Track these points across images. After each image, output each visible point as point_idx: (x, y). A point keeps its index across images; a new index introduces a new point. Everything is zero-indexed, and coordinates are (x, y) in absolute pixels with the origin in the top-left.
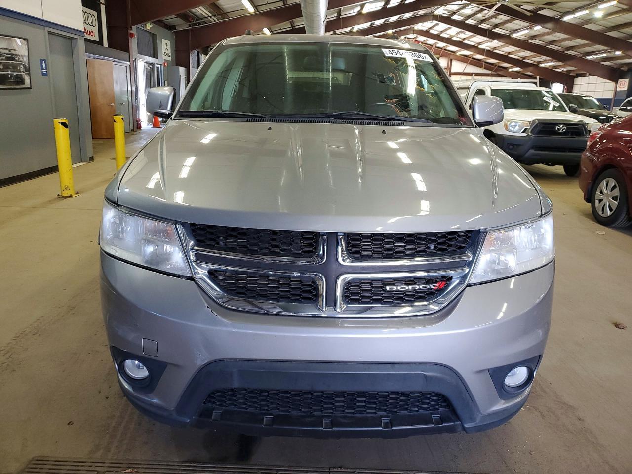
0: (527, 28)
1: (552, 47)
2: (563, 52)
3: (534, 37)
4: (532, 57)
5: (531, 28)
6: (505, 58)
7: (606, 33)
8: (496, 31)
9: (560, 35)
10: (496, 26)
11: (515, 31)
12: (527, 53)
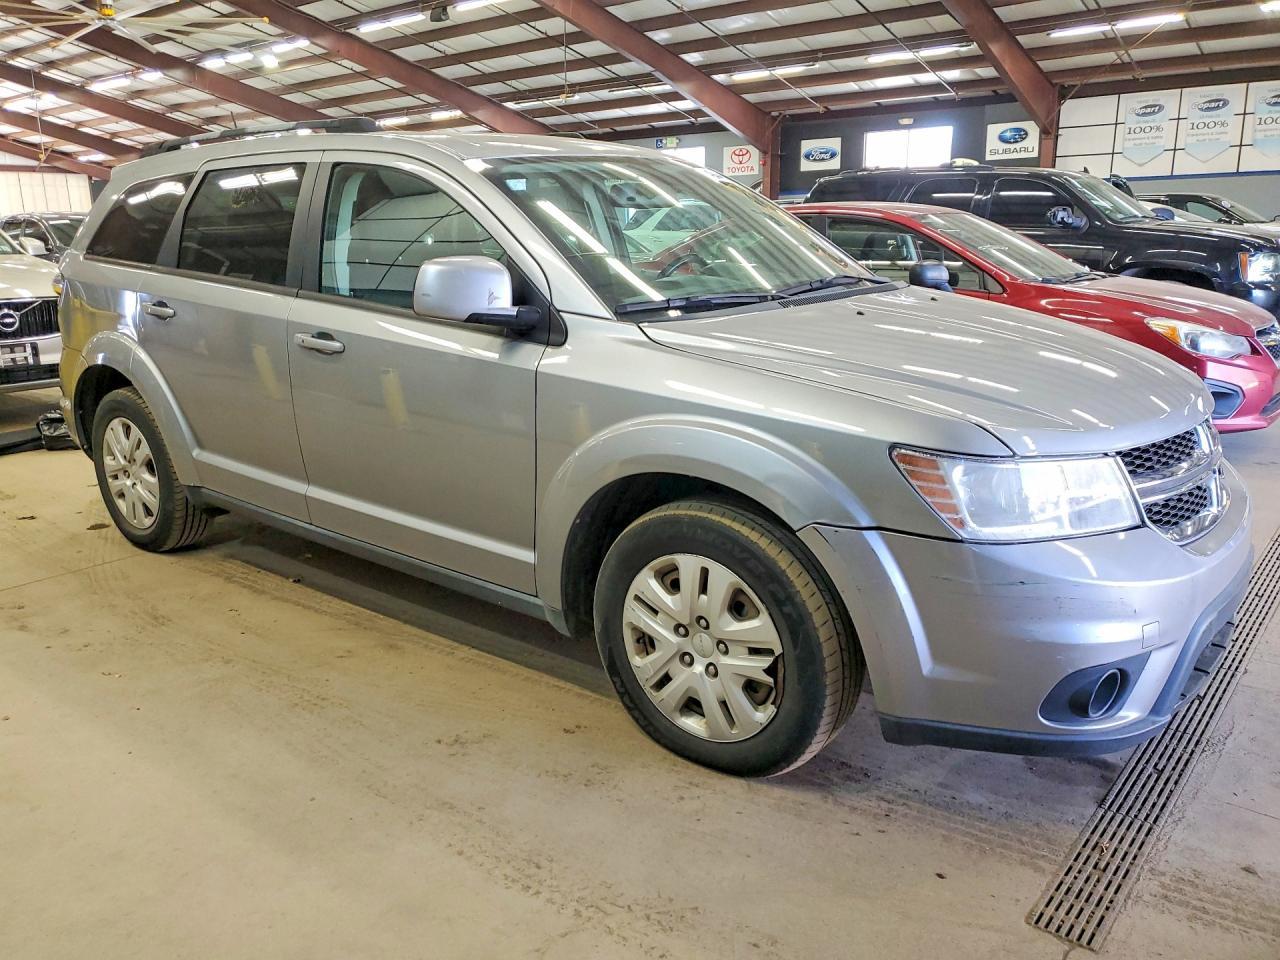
0: (124, 74)
1: (177, 116)
2: (200, 127)
3: (139, 93)
4: (135, 132)
5: (134, 75)
6: (70, 133)
7: (283, 97)
8: (52, 76)
9: (193, 94)
10: (51, 64)
11: (96, 78)
12: (125, 125)
